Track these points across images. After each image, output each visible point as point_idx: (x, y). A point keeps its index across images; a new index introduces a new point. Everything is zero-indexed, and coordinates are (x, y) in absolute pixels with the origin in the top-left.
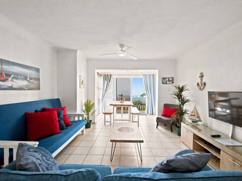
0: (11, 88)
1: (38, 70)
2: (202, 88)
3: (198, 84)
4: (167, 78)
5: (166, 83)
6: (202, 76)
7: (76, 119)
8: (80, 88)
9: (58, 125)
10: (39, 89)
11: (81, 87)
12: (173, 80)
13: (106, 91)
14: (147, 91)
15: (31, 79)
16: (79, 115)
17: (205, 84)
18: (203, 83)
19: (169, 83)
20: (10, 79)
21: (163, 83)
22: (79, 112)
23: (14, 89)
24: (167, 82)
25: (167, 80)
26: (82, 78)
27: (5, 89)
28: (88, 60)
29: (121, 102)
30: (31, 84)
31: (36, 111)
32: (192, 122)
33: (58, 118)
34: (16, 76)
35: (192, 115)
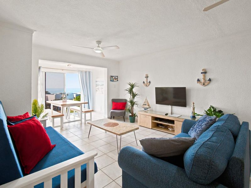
2: (148, 85)
3: (144, 82)
4: (114, 76)
5: (113, 81)
6: (147, 77)
12: (117, 78)
14: (84, 89)
17: (150, 82)
18: (148, 82)
19: (115, 81)
21: (111, 81)
25: (114, 78)
29: (63, 102)
32: (144, 109)
35: (144, 105)
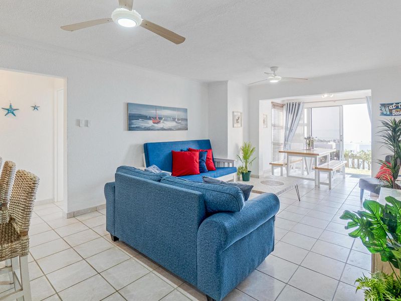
0: (163, 129)
1: (185, 110)
4: (393, 104)
5: (389, 113)
7: (226, 165)
8: (233, 127)
9: (198, 166)
10: (187, 129)
11: (235, 125)
13: (291, 130)
15: (178, 120)
16: (229, 161)
19: (397, 113)
20: (162, 121)
21: (382, 114)
22: (230, 156)
23: (165, 130)
24: (394, 111)
25: (392, 107)
26: (237, 115)
27: (158, 130)
28: (250, 89)
30: (179, 124)
31: (182, 150)
33: (199, 159)
34: (166, 119)
